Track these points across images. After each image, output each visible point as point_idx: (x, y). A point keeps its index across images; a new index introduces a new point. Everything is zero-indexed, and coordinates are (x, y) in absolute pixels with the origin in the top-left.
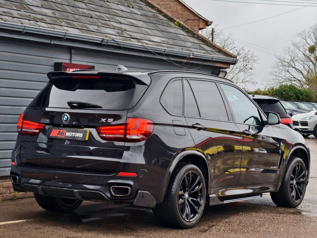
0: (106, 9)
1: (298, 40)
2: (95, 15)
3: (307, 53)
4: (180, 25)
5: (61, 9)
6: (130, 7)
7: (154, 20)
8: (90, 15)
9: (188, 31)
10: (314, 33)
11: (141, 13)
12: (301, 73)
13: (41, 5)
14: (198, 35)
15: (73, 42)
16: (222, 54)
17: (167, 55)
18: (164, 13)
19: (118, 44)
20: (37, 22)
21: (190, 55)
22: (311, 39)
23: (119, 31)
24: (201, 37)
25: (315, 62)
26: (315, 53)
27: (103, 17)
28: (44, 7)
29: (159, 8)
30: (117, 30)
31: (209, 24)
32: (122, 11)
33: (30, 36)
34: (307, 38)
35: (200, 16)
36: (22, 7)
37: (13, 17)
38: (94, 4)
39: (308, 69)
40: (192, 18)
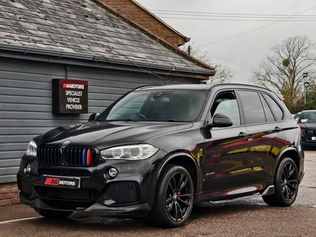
0: (94, 30)
1: (272, 54)
2: (85, 35)
3: (282, 66)
4: (161, 42)
5: (55, 31)
6: (115, 27)
7: (138, 38)
8: (81, 35)
9: (169, 47)
10: (287, 47)
11: (125, 32)
12: (277, 86)
13: (37, 28)
14: (178, 51)
15: (68, 60)
16: (201, 66)
17: (151, 69)
18: (147, 32)
19: (108, 60)
20: (36, 43)
21: (172, 69)
22: (285, 53)
23: (108, 49)
24: (181, 52)
25: (289, 75)
26: (289, 66)
27: (93, 37)
28: (40, 30)
29: (141, 27)
30: (105, 49)
31: (187, 40)
32: (108, 31)
33: (31, 56)
34: (281, 52)
35: (179, 34)
36: (21, 31)
37: (15, 40)
38: (83, 25)
39: (283, 82)
40: (171, 36)
